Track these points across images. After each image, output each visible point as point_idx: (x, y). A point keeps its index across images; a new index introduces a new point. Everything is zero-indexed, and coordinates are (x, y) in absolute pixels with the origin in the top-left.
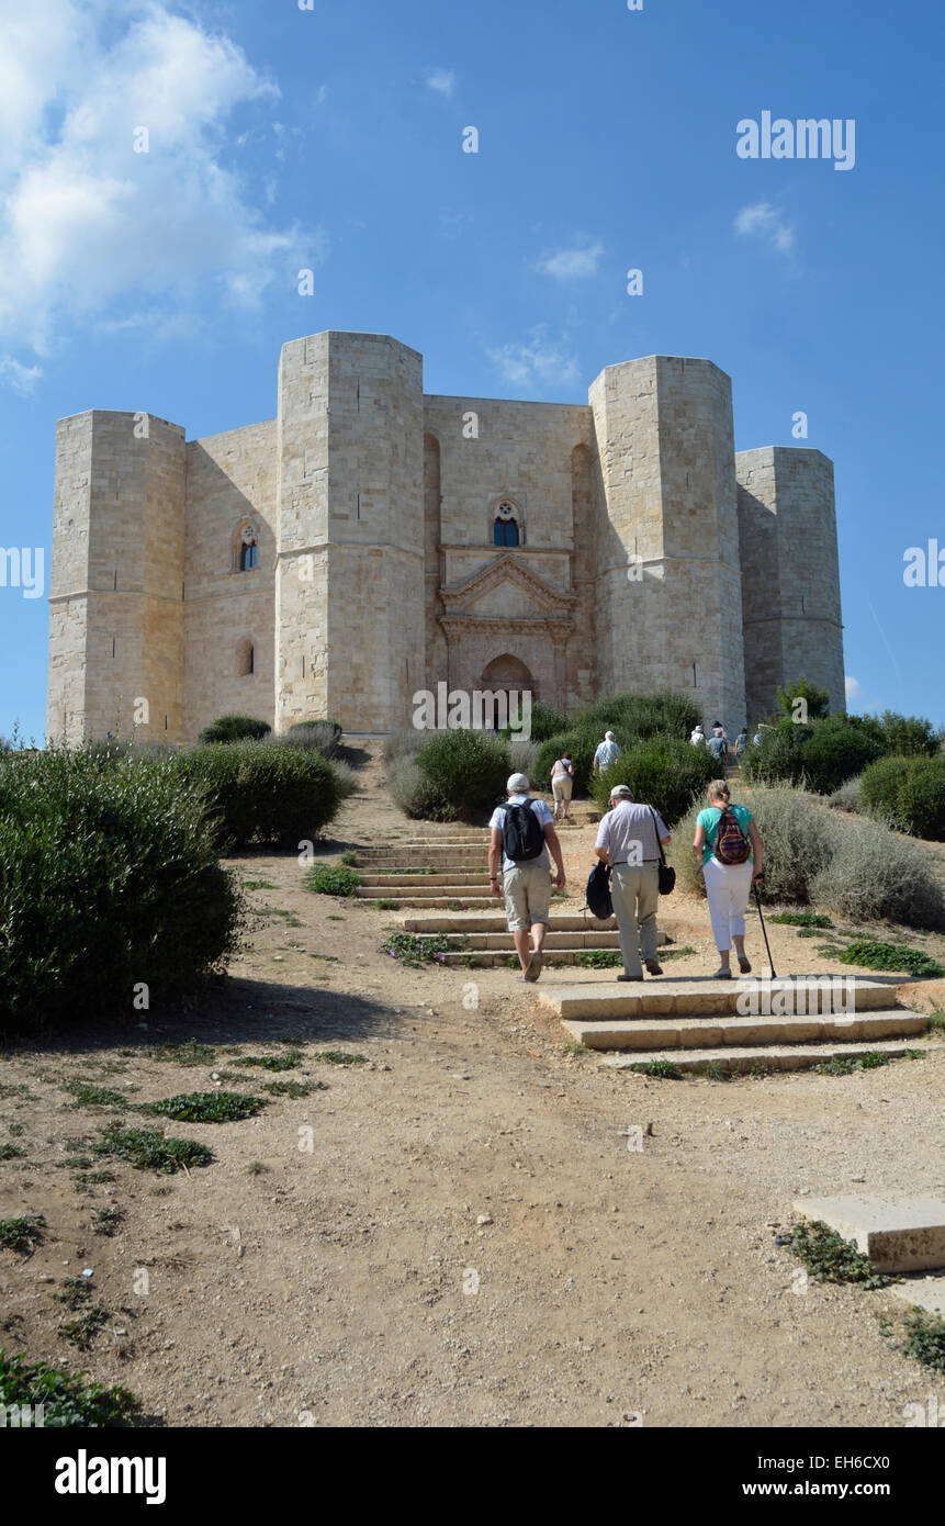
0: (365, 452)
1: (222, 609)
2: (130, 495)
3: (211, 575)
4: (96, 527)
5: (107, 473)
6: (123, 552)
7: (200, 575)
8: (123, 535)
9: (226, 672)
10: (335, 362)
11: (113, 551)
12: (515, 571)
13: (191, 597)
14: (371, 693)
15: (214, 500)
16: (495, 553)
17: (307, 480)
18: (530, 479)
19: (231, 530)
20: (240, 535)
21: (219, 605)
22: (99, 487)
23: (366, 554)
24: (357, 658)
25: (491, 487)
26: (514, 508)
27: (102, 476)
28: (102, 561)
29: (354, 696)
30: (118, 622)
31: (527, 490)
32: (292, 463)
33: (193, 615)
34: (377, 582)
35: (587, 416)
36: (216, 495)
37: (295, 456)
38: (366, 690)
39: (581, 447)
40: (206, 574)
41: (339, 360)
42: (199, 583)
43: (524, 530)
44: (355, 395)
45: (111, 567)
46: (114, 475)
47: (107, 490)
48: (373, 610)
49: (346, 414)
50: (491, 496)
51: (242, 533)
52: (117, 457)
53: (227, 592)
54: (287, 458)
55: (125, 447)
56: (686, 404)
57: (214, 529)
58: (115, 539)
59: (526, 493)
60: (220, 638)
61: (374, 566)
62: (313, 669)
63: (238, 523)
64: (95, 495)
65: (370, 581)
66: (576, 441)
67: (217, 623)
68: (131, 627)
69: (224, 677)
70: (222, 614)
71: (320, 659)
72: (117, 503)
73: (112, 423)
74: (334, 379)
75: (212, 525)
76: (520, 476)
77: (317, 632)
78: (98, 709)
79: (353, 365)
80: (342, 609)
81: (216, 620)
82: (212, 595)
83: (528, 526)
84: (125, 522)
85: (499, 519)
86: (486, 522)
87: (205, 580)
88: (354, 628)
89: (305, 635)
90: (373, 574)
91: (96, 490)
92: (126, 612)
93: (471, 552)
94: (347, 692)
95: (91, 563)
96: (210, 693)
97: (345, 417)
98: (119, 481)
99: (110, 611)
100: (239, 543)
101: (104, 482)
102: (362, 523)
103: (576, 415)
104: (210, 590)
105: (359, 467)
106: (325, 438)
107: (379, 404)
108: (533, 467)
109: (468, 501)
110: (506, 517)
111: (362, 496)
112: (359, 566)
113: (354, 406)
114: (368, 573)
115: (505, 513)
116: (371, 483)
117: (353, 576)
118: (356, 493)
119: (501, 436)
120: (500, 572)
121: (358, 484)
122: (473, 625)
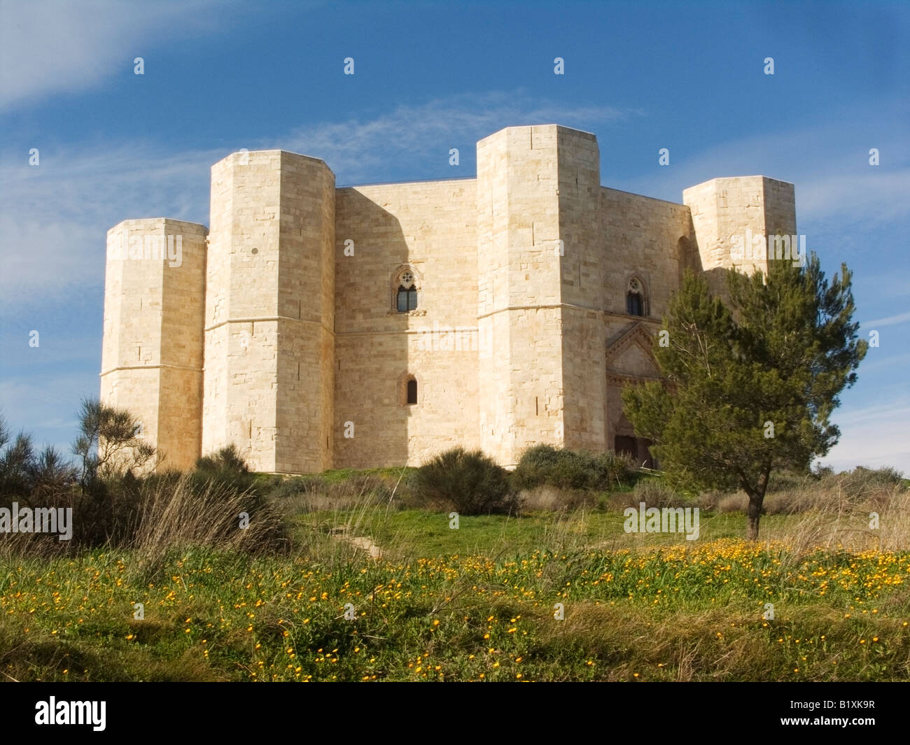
0: (583, 231)
1: (380, 344)
2: (310, 233)
3: (367, 312)
4: (284, 259)
5: (293, 210)
6: (305, 283)
7: (354, 311)
8: (305, 268)
9: (386, 401)
10: (561, 152)
11: (298, 283)
12: (642, 337)
13: (344, 330)
14: (592, 432)
15: (369, 245)
16: (630, 321)
17: (536, 248)
18: (652, 262)
19: (390, 274)
20: (398, 280)
21: (377, 339)
22: (286, 222)
23: (585, 315)
24: (582, 403)
25: (627, 266)
26: (640, 285)
27: (288, 213)
28: (289, 290)
29: (580, 434)
30: (302, 348)
31: (649, 270)
32: (520, 231)
33: (346, 346)
34: (593, 340)
35: (687, 214)
36: (372, 241)
37: (521, 225)
38: (588, 429)
39: (682, 239)
40: (361, 311)
41: (564, 151)
42: (353, 318)
43: (648, 303)
44: (575, 182)
45: (296, 297)
46: (298, 213)
47: (292, 226)
48: (591, 362)
49: (570, 197)
50: (626, 272)
51: (401, 278)
52: (301, 197)
53: (387, 329)
54: (513, 226)
55: (306, 189)
56: (781, 217)
57: (371, 271)
58: (300, 271)
59: (649, 273)
60: (379, 370)
61: (591, 327)
62: (546, 409)
63: (397, 269)
64: (283, 230)
65: (589, 339)
66: (680, 234)
67: (375, 356)
68: (312, 353)
69: (384, 405)
70: (380, 348)
71: (554, 400)
72: (301, 239)
73: (296, 165)
74: (562, 166)
75: (367, 267)
76: (645, 258)
77: (552, 378)
78: (287, 427)
79: (573, 157)
80: (571, 360)
81: (375, 353)
82: (369, 330)
83: (651, 300)
84: (307, 257)
85: (630, 292)
86: (623, 292)
87: (360, 317)
88: (579, 377)
89: (538, 380)
90: (590, 333)
91: (284, 225)
92: (309, 339)
93: (614, 318)
94: (576, 430)
95: (280, 292)
96: (367, 418)
97: (568, 199)
98: (302, 219)
99: (296, 337)
100: (397, 286)
101: (290, 218)
102: (583, 290)
103: (679, 213)
104: (366, 325)
105: (579, 242)
106: (554, 215)
107: (591, 192)
108: (653, 252)
109: (612, 275)
110: (635, 291)
111: (582, 267)
112: (582, 325)
113: (575, 191)
114: (587, 332)
115: (633, 287)
116: (587, 257)
117: (577, 333)
118: (578, 264)
119: (632, 223)
120: (633, 337)
121: (579, 257)
122: (615, 380)
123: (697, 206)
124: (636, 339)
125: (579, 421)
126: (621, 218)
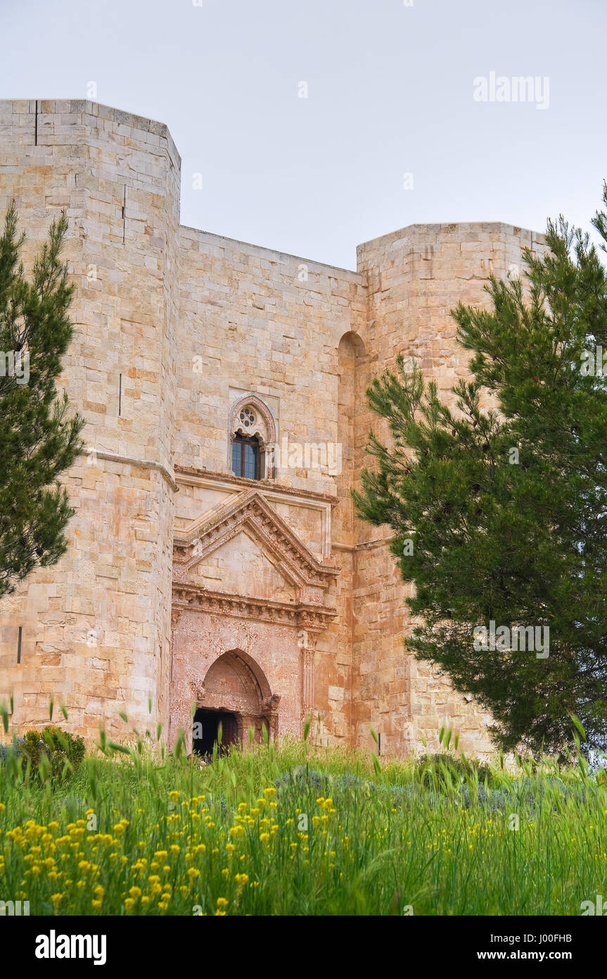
0: (133, 309)
10: (94, 153)
12: (261, 520)
16: (235, 488)
18: (286, 377)
24: (110, 641)
25: (235, 382)
26: (260, 419)
29: (103, 701)
31: (280, 393)
39: (350, 337)
41: (100, 152)
44: (119, 214)
49: (107, 242)
50: (233, 394)
59: (278, 398)
66: (346, 328)
71: (53, 634)
76: (272, 370)
77: (52, 590)
79: (118, 164)
85: (239, 432)
86: (226, 433)
90: (136, 505)
93: (203, 481)
94: (95, 694)
97: (104, 247)
102: (125, 422)
103: (345, 286)
107: (151, 235)
108: (289, 358)
109: (203, 399)
110: (250, 431)
111: (125, 378)
112: (119, 490)
113: (118, 231)
114: (130, 504)
115: (247, 424)
116: (138, 359)
117: (110, 506)
118: (118, 372)
119: (250, 303)
120: (241, 519)
121: (120, 360)
122: (199, 598)
123: (380, 274)
124: (246, 524)
125: (102, 676)
126: (227, 290)
